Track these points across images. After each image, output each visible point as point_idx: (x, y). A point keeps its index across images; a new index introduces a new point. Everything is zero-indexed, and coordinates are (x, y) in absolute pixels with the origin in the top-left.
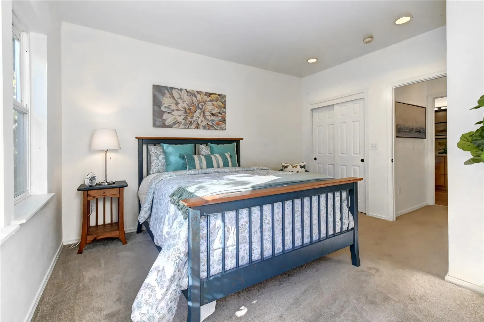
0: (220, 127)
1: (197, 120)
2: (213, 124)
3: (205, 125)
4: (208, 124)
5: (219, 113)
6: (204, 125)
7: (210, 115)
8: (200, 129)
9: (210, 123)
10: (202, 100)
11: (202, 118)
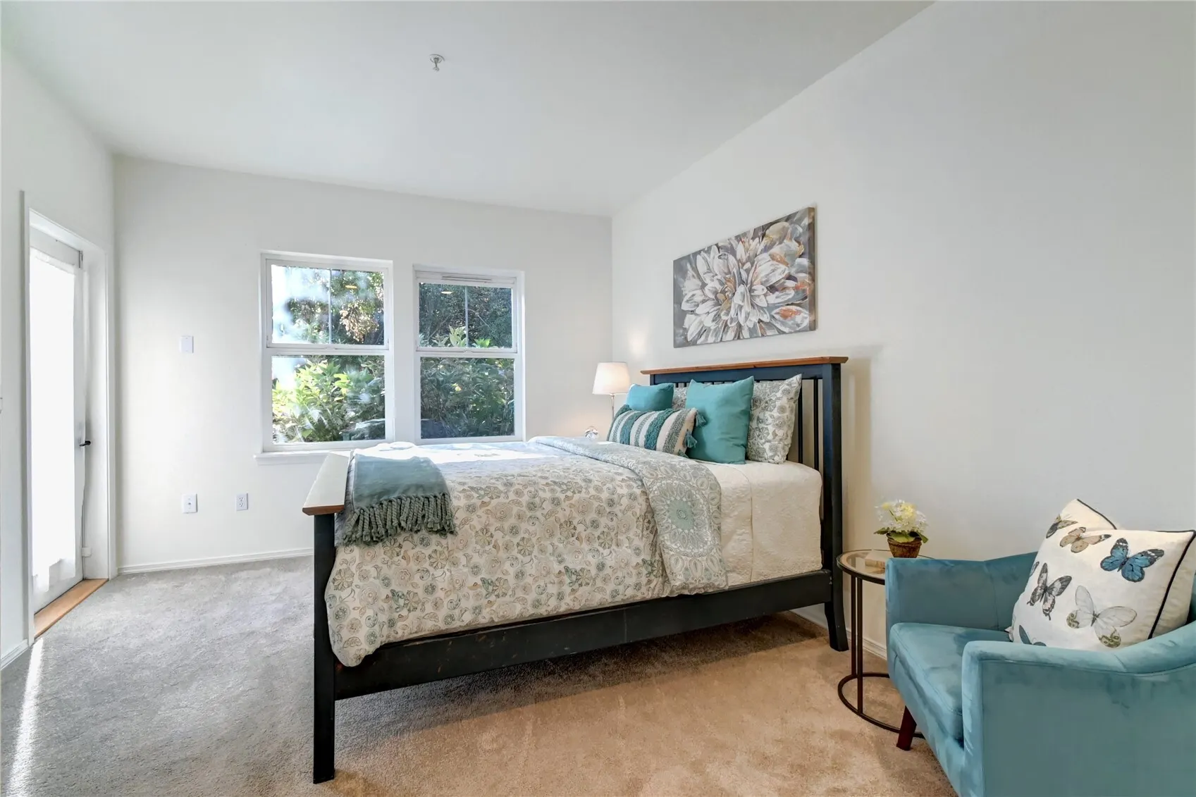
0: (790, 323)
1: (737, 314)
2: (774, 317)
3: (755, 325)
4: (760, 321)
5: (790, 277)
6: (751, 326)
7: (766, 290)
8: (744, 338)
9: (765, 315)
10: (748, 255)
11: (747, 308)
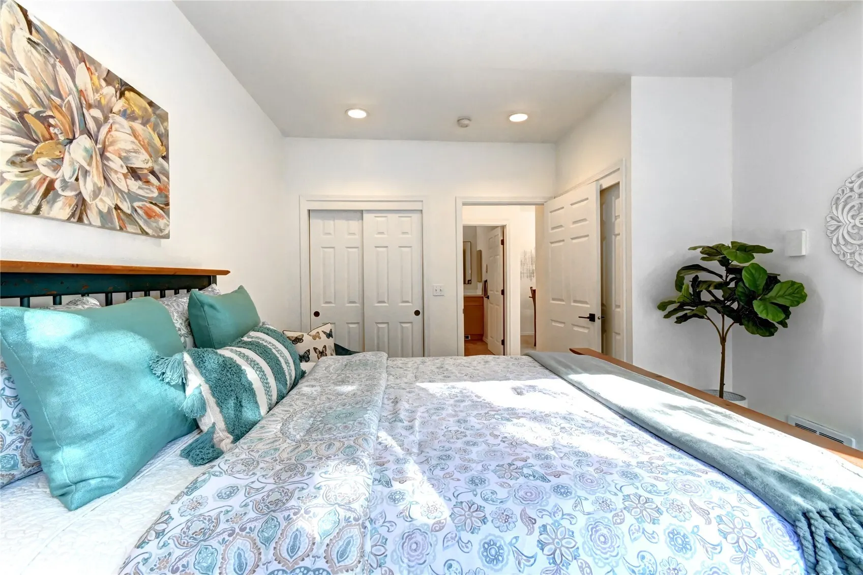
0: (154, 225)
1: (77, 179)
2: (136, 211)
3: (109, 209)
4: (117, 208)
5: (153, 172)
6: (105, 210)
7: (125, 171)
8: (90, 224)
9: (125, 203)
10: (97, 96)
11: (95, 178)
